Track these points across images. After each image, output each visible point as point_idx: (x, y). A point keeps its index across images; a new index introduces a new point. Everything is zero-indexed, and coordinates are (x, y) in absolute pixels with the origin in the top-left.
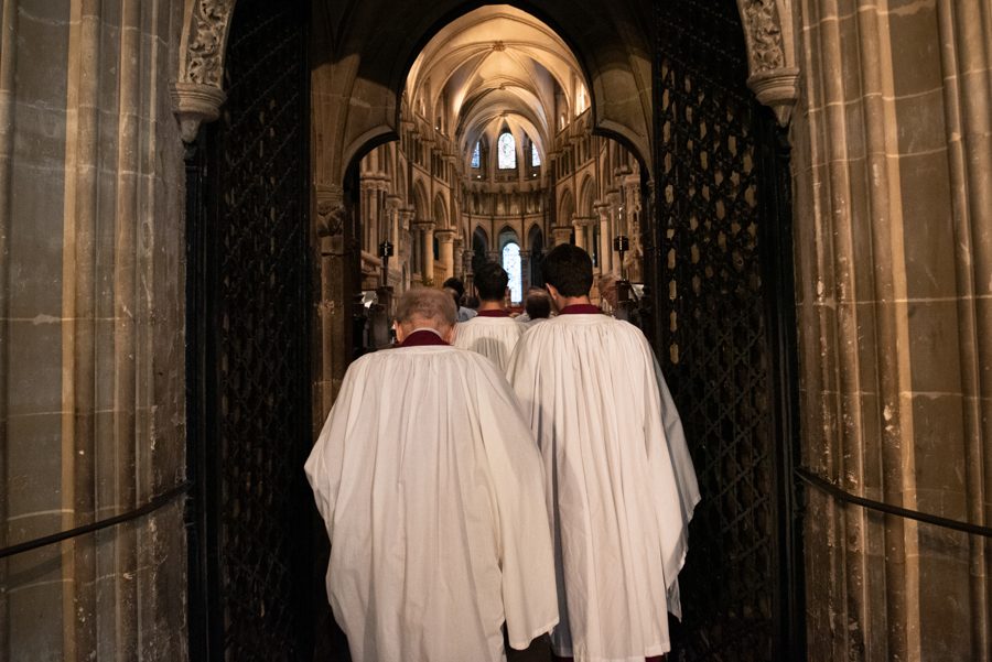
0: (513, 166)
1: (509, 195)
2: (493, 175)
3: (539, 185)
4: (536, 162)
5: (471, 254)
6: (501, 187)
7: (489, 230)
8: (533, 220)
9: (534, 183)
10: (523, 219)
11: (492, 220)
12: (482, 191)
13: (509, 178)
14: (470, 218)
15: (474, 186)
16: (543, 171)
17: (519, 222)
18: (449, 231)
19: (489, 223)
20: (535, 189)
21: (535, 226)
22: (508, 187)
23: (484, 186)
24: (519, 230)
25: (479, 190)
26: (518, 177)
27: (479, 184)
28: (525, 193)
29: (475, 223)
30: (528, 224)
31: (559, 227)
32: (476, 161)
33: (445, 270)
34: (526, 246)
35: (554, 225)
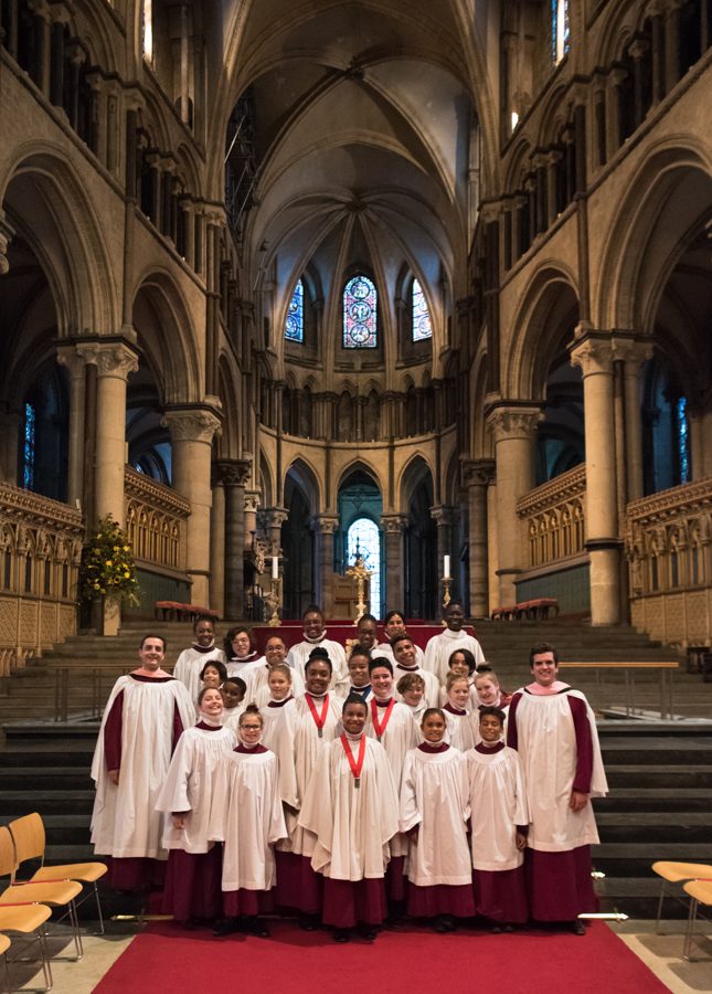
0: (373, 342)
1: (365, 400)
2: (330, 354)
3: (428, 373)
4: (422, 329)
5: (281, 516)
6: (347, 382)
7: (318, 467)
8: (412, 449)
9: (417, 372)
10: (392, 448)
11: (328, 449)
12: (306, 387)
13: (364, 366)
14: (279, 439)
15: (290, 374)
16: (437, 349)
17: (385, 453)
18: (202, 406)
19: (321, 454)
20: (418, 384)
21: (417, 462)
22: (362, 381)
23: (311, 377)
24: (382, 471)
25: (300, 386)
26: (382, 361)
27: (301, 373)
28: (395, 395)
29: (290, 451)
30: (403, 456)
31: (507, 403)
32: (294, 327)
33: (186, 515)
34: (397, 504)
35: (493, 398)
